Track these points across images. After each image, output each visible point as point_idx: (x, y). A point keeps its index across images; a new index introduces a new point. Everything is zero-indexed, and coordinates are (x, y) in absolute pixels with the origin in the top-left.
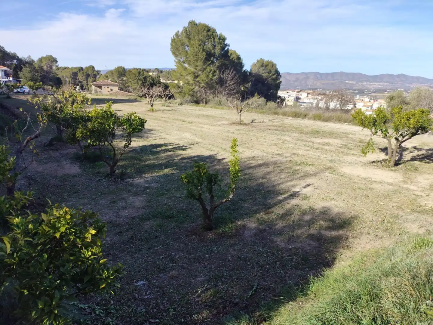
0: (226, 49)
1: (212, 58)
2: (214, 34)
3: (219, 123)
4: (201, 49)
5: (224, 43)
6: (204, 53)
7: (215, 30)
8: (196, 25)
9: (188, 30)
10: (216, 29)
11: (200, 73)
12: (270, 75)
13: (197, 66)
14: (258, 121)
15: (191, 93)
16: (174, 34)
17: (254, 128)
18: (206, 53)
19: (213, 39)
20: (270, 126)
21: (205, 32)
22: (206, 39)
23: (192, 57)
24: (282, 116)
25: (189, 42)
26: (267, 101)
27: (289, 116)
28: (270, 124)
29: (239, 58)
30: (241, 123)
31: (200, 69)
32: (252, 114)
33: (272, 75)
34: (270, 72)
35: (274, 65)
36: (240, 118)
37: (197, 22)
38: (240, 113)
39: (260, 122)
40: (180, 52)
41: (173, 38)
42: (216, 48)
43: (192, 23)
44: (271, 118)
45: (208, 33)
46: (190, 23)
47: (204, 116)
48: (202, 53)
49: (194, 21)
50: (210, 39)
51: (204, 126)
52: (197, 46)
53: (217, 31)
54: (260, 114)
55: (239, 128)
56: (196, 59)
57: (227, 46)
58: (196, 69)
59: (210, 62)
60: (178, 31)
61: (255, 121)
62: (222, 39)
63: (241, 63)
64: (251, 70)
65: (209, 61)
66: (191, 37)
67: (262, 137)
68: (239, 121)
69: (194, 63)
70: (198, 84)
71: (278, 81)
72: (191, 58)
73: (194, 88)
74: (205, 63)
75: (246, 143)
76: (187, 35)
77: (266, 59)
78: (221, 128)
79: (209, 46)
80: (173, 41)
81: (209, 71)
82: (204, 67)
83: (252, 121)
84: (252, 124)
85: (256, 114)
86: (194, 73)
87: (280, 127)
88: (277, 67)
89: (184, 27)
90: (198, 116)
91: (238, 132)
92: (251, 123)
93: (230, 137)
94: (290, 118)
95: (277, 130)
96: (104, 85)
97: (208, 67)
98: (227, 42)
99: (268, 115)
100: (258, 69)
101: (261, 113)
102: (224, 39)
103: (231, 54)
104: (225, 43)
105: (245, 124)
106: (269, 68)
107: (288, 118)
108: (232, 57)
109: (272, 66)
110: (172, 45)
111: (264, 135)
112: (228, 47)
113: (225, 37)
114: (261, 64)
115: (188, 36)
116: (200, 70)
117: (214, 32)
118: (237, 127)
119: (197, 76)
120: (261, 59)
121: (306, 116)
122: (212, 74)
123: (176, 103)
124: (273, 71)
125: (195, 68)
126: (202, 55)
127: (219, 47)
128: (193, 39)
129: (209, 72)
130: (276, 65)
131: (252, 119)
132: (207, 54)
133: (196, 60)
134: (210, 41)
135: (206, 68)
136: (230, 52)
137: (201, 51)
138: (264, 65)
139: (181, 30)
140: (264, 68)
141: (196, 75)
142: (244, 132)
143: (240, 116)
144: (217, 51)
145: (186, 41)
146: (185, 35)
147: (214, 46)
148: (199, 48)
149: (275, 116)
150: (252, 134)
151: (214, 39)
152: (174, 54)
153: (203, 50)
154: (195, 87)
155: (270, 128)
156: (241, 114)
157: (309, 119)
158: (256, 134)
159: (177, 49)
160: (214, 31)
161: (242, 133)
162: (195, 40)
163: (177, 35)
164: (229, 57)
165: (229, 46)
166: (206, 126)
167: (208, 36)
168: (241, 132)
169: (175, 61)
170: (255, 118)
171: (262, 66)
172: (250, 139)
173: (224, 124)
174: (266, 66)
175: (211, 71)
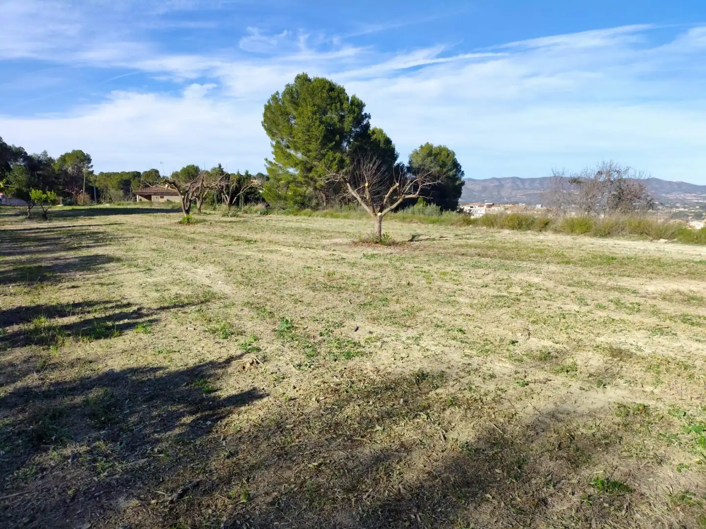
0: (365, 122)
1: (338, 136)
2: (342, 96)
3: (324, 242)
4: (316, 119)
5: (360, 113)
6: (322, 127)
7: (344, 90)
8: (310, 80)
9: (294, 89)
10: (345, 88)
11: (315, 163)
12: (445, 170)
13: (309, 151)
14: (427, 237)
15: (298, 198)
16: (269, 97)
17: (417, 252)
18: (326, 127)
19: (339, 104)
20: (461, 246)
21: (325, 91)
22: (327, 105)
23: (300, 135)
24: (485, 228)
25: (296, 110)
26: (441, 210)
27: (502, 227)
28: (462, 242)
29: (388, 141)
30: (380, 240)
31: (314, 155)
32: (414, 225)
33: (447, 171)
34: (443, 165)
35: (450, 154)
36: (380, 227)
37: (311, 76)
38: (379, 214)
39: (434, 239)
40: (280, 127)
41: (267, 104)
42: (346, 119)
43: (302, 78)
44: (459, 233)
45: (330, 93)
46: (298, 77)
47: (298, 229)
48: (319, 126)
49: (306, 75)
50: (334, 105)
51: (279, 249)
52: (310, 114)
53: (347, 91)
54: (431, 226)
55: (375, 252)
56: (307, 138)
57: (366, 117)
58: (309, 157)
59: (334, 143)
60: (277, 93)
61: (421, 237)
62: (357, 106)
63: (393, 150)
64: (410, 162)
65: (331, 141)
66: (300, 101)
67: (445, 274)
68: (378, 235)
69: (304, 144)
70: (312, 183)
71: (458, 183)
72: (300, 137)
73: (305, 191)
74: (323, 145)
75: (389, 296)
76: (293, 97)
77: (436, 144)
78: (322, 253)
79: (332, 116)
80: (268, 108)
81: (331, 159)
82: (323, 152)
83: (414, 237)
84: (412, 243)
85: (423, 226)
86: (304, 163)
87: (489, 248)
88: (456, 157)
89: (288, 85)
90: (284, 230)
91: (370, 263)
92: (411, 240)
93: (338, 276)
94: (506, 232)
95: (486, 256)
96: (155, 194)
97: (331, 153)
98: (366, 111)
99: (449, 227)
100: (423, 160)
101: (433, 222)
102: (360, 106)
103: (374, 132)
104: (363, 113)
105: (394, 244)
106: (442, 158)
107: (502, 230)
108: (374, 137)
109: (446, 155)
110: (265, 115)
111: (449, 269)
112: (367, 119)
113: (361, 102)
114: (428, 152)
115: (293, 100)
116: (315, 158)
117: (341, 93)
118: (370, 251)
119: (310, 170)
120: (428, 143)
121: (546, 224)
122: (337, 164)
123: (256, 212)
124: (450, 163)
125: (306, 155)
126: (318, 131)
127: (351, 119)
128: (304, 104)
129: (332, 161)
130: (454, 154)
131: (413, 233)
132: (327, 130)
133: (307, 140)
134: (333, 107)
135: (326, 154)
136: (371, 128)
137: (317, 123)
138: (433, 152)
139: (282, 89)
140: (433, 157)
141: (309, 166)
142: (387, 262)
143: (380, 222)
144: (347, 124)
145: (290, 109)
146: (288, 97)
147: (342, 119)
148: (312, 118)
149: (466, 227)
150: (410, 266)
151: (342, 104)
152: (269, 131)
153: (321, 122)
154: (307, 189)
155: (463, 251)
156: (381, 217)
157: (556, 231)
158: (426, 268)
159: (274, 122)
160: (342, 91)
161: (381, 266)
162: (306, 104)
163: (275, 98)
164: (369, 136)
165: (369, 117)
166: (285, 250)
167: (330, 97)
168: (380, 261)
169: (272, 146)
170: (419, 231)
171: (430, 154)
172: (404, 283)
173: (336, 244)
174: (436, 155)
175: (335, 159)
